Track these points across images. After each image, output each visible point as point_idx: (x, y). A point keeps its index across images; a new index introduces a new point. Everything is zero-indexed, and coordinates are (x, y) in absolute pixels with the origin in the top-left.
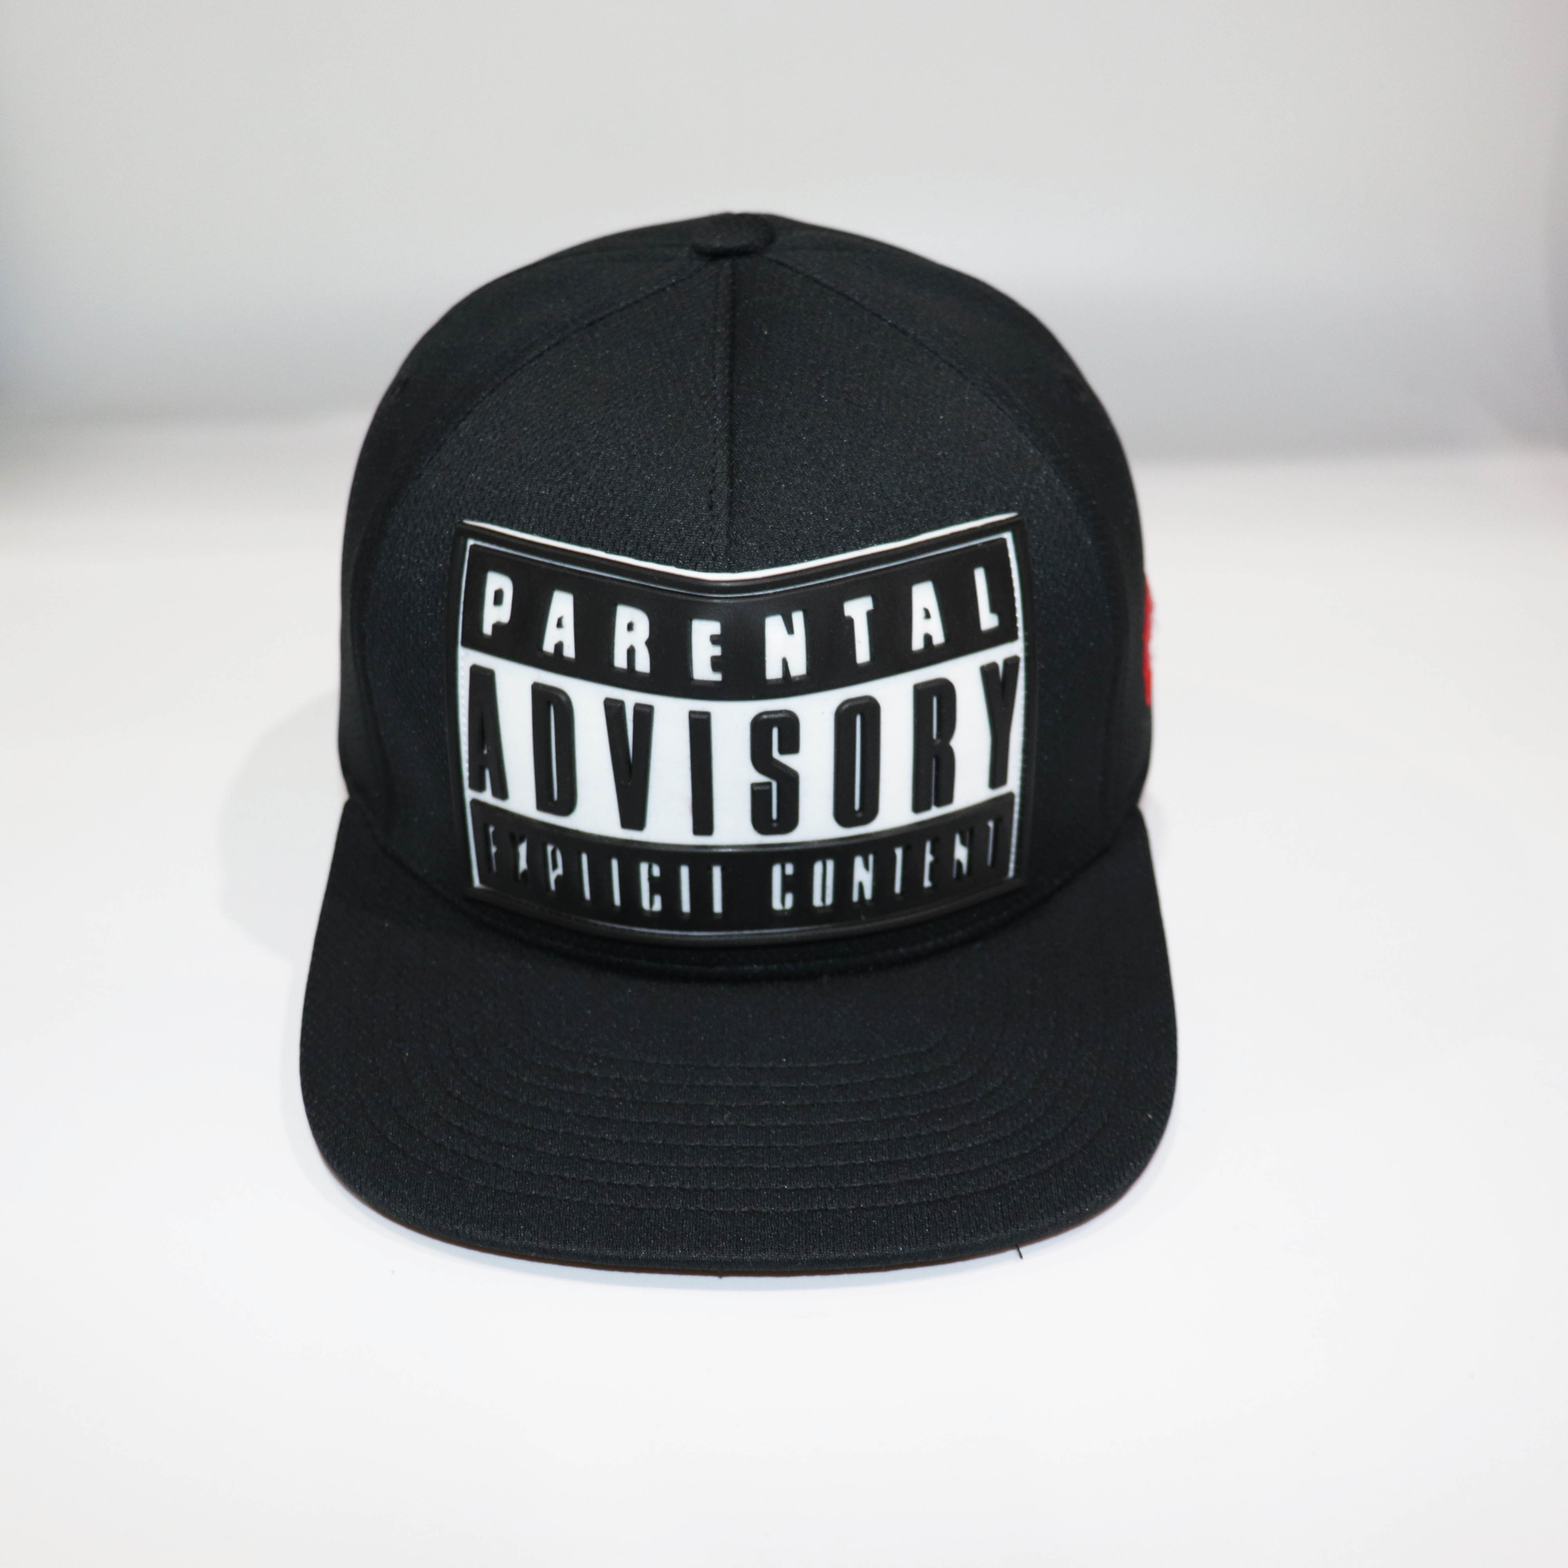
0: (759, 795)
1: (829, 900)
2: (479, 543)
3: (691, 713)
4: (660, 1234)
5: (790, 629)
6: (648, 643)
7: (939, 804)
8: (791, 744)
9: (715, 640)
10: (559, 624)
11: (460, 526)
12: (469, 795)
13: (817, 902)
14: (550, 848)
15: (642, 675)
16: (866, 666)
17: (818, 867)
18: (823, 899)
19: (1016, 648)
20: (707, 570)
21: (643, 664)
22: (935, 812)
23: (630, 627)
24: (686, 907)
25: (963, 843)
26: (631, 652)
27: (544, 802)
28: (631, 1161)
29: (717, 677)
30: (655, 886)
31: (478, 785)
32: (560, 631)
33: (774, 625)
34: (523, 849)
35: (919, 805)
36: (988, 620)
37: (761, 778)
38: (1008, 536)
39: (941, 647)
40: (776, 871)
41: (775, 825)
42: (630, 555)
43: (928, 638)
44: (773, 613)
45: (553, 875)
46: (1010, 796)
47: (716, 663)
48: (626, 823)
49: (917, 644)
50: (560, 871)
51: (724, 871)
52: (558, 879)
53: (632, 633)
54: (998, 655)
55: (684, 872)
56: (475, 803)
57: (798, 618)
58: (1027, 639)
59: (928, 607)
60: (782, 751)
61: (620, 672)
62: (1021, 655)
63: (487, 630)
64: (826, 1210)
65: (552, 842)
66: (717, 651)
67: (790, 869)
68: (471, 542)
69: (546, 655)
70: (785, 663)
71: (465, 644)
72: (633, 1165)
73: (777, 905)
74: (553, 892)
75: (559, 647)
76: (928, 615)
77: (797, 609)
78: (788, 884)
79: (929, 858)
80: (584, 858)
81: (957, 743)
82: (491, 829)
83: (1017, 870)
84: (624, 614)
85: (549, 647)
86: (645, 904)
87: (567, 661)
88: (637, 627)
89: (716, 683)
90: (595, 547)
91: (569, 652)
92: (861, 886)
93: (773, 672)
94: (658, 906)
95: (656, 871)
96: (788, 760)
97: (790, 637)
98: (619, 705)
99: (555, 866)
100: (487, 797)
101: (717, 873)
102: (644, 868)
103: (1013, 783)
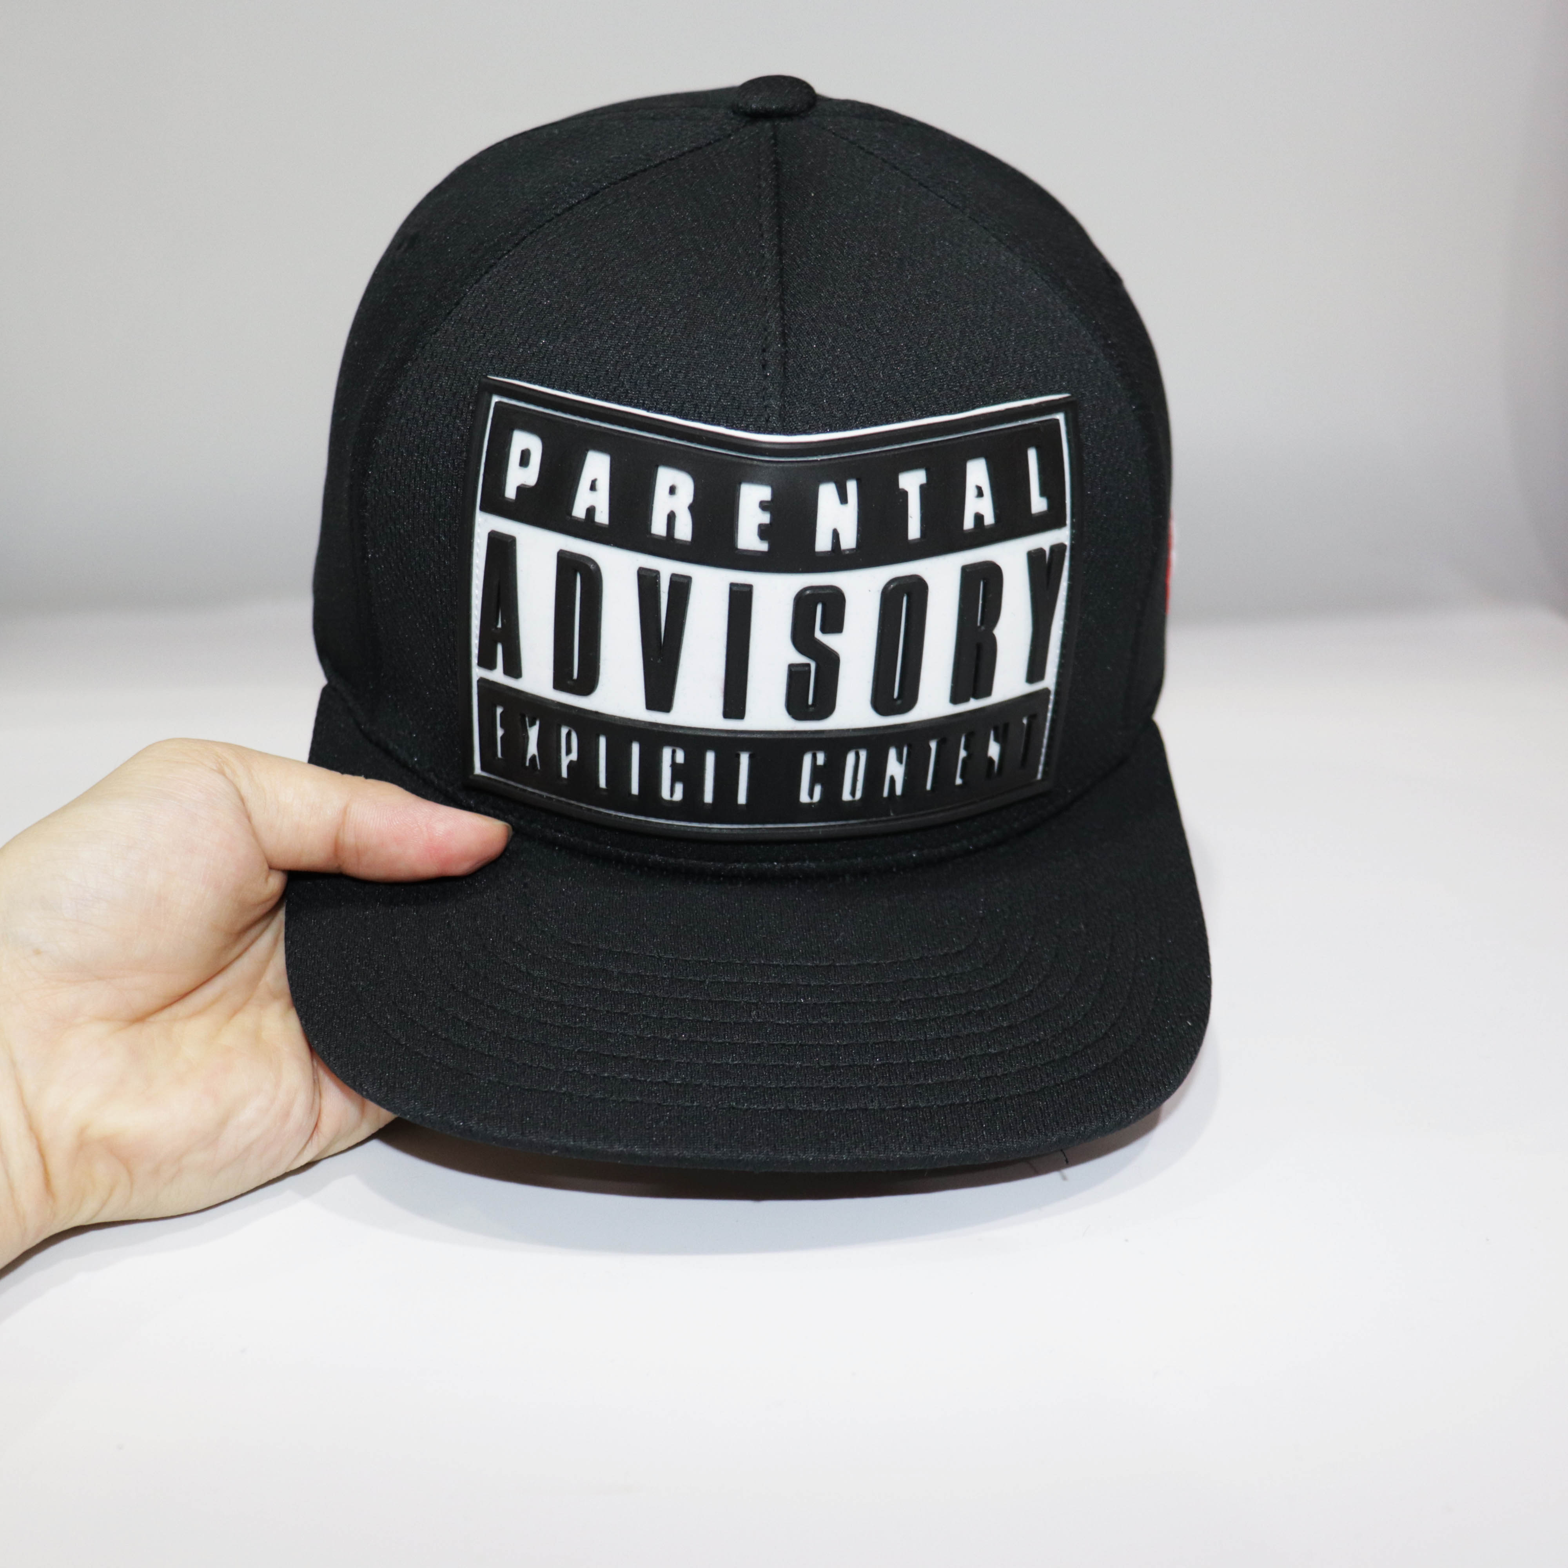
0: (796, 675)
1: (858, 795)
2: (505, 400)
3: (732, 585)
4: (692, 1131)
5: (843, 499)
6: (691, 508)
7: (977, 696)
8: (834, 624)
9: (764, 506)
10: (593, 487)
11: (484, 380)
12: (477, 673)
13: (846, 796)
14: (564, 731)
15: (682, 544)
16: (915, 542)
17: (851, 758)
18: (853, 793)
19: (1062, 536)
20: (758, 431)
21: (684, 531)
22: (973, 704)
23: (672, 490)
24: (708, 797)
25: (996, 740)
26: (671, 518)
27: (561, 681)
28: (656, 1057)
29: (763, 547)
30: (678, 773)
31: (487, 662)
32: (594, 494)
33: (827, 493)
34: (533, 733)
35: (956, 697)
36: (1038, 504)
37: (800, 659)
38: (1060, 417)
39: (992, 528)
40: (807, 759)
41: (811, 709)
42: (674, 414)
43: (979, 518)
44: (827, 479)
45: (565, 761)
46: (1046, 692)
47: (764, 532)
48: (651, 705)
49: (969, 523)
50: (574, 756)
51: (751, 758)
52: (571, 765)
53: (675, 497)
54: (1045, 540)
55: (710, 758)
56: (482, 681)
57: (852, 487)
58: (1073, 526)
59: (980, 485)
60: (824, 630)
61: (657, 540)
62: (1067, 543)
63: (510, 493)
64: (866, 1109)
65: (567, 725)
66: (765, 518)
67: (821, 759)
68: (495, 399)
69: (577, 521)
70: (836, 535)
71: (483, 509)
72: (658, 1061)
73: (804, 798)
74: (564, 779)
75: (591, 511)
76: (980, 494)
77: (851, 477)
78: (817, 774)
79: (963, 754)
80: (603, 741)
81: (1000, 632)
82: (499, 710)
83: (1045, 772)
84: (666, 476)
85: (579, 511)
86: (665, 794)
87: (600, 527)
88: (679, 491)
89: (762, 553)
90: (636, 406)
91: (602, 517)
92: (892, 780)
93: (823, 543)
94: (678, 796)
95: (680, 757)
96: (830, 641)
97: (843, 507)
98: (654, 574)
99: (569, 751)
100: (497, 675)
101: (744, 759)
102: (667, 753)
103: (1049, 681)
